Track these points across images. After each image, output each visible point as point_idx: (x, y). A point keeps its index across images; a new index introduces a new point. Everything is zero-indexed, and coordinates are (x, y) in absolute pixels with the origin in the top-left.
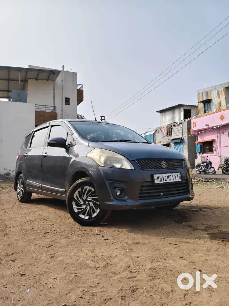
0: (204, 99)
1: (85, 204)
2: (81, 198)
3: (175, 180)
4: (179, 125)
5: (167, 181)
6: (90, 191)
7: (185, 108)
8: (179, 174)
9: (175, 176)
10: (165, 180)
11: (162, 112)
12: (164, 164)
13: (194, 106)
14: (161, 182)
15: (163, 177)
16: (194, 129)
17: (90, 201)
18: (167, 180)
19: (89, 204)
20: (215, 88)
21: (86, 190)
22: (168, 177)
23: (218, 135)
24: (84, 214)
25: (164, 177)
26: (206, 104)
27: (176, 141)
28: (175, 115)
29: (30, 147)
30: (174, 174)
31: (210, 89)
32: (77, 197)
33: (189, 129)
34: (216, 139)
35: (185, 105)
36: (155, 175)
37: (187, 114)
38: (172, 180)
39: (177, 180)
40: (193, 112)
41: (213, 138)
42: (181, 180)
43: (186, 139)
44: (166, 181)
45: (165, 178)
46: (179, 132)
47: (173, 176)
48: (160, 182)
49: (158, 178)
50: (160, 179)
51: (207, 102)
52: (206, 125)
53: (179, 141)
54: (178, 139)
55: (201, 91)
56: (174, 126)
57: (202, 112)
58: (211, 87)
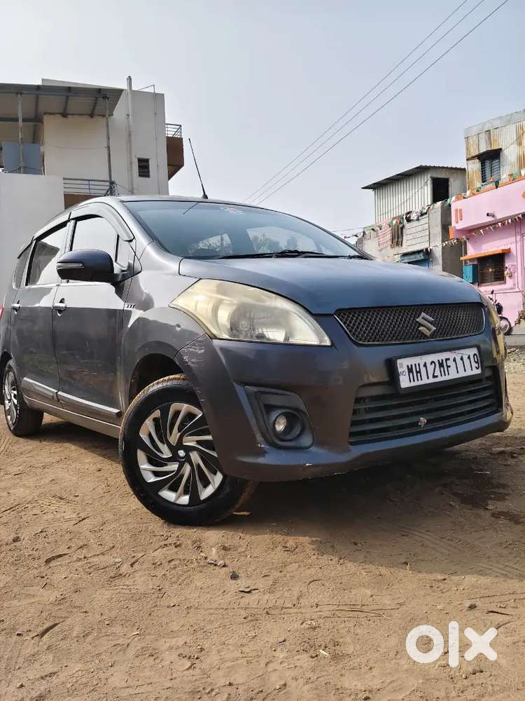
0: (483, 149)
1: (175, 458)
2: (163, 439)
3: (462, 374)
4: (420, 218)
5: (437, 376)
6: (190, 416)
7: (435, 176)
8: (475, 351)
9: (462, 359)
10: (431, 376)
11: (377, 187)
12: (426, 322)
13: (456, 169)
14: (420, 383)
15: (425, 365)
16: (457, 225)
17: (193, 449)
18: (437, 373)
19: (188, 459)
20: (509, 120)
21: (177, 413)
22: (441, 365)
23: (519, 237)
24: (174, 488)
25: (428, 365)
26: (487, 164)
27: (413, 258)
28: (410, 194)
29: (26, 285)
30: (457, 355)
31: (497, 123)
32: (150, 435)
33: (446, 226)
34: (513, 247)
35: (434, 167)
36: (399, 361)
37: (441, 191)
38: (453, 375)
39: (469, 373)
40: (454, 186)
41: (507, 248)
42: (479, 371)
43: (438, 252)
44: (434, 377)
45: (431, 368)
46: (421, 234)
47: (455, 360)
48: (416, 383)
49: (410, 370)
50: (417, 372)
51: (490, 158)
52: (488, 215)
53: (420, 257)
54: (419, 252)
55: (475, 131)
56: (409, 220)
57: (478, 184)
58: (500, 118)
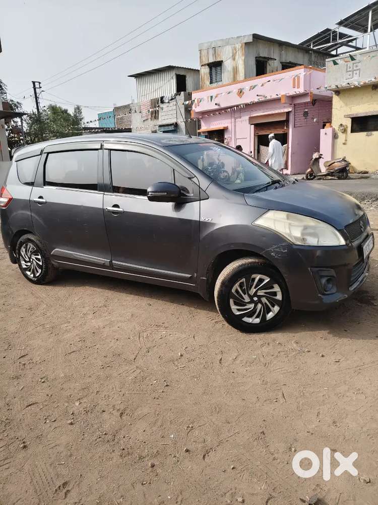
0: (211, 60)
1: (252, 302)
2: (246, 293)
4: (170, 101)
6: (262, 281)
7: (178, 73)
11: (138, 76)
12: (362, 226)
13: (190, 69)
16: (196, 109)
17: (263, 296)
19: (260, 301)
20: (227, 42)
21: (255, 279)
23: (233, 120)
24: (251, 316)
25: (367, 246)
26: (213, 69)
27: (166, 129)
28: (161, 83)
29: (44, 185)
31: (220, 44)
32: (237, 291)
33: (188, 110)
34: (230, 128)
35: (178, 67)
37: (181, 85)
40: (190, 82)
41: (225, 126)
43: (182, 125)
46: (171, 112)
51: (216, 66)
52: (216, 104)
53: (172, 128)
54: (171, 125)
55: (205, 46)
56: (162, 102)
57: (208, 82)
58: (222, 40)
